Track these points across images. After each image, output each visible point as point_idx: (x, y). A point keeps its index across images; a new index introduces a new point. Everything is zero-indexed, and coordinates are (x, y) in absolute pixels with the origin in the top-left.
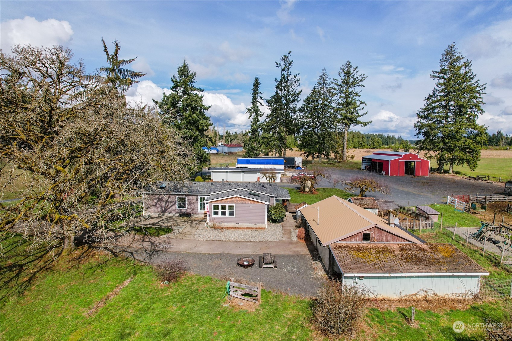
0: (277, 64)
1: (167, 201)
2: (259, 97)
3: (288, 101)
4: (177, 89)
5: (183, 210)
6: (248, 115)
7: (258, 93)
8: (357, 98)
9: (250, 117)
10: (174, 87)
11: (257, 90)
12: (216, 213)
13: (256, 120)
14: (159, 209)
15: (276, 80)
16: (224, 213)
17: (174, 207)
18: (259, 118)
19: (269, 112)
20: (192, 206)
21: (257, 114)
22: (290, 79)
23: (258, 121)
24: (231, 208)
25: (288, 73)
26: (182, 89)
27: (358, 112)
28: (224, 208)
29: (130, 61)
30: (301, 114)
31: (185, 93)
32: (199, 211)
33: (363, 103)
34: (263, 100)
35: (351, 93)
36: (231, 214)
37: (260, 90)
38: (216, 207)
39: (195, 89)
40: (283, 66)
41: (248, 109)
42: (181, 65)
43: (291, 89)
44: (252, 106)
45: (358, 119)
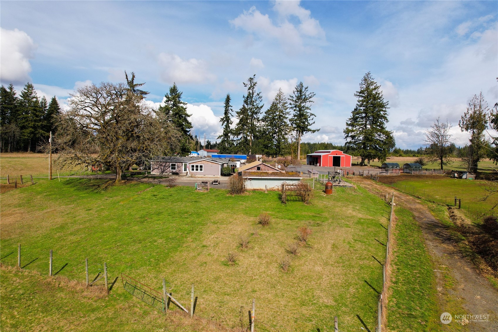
0: (244, 84)
1: (165, 166)
2: (230, 109)
3: (253, 113)
4: (169, 103)
5: (174, 171)
6: (221, 123)
7: (229, 106)
8: (308, 111)
9: (223, 124)
10: (167, 101)
11: (229, 104)
12: (193, 170)
13: (227, 127)
14: (160, 171)
15: (244, 97)
16: (197, 170)
17: (169, 169)
18: (230, 125)
19: (238, 121)
20: (179, 169)
21: (228, 122)
22: (254, 96)
23: (229, 127)
24: (201, 167)
25: (253, 91)
26: (172, 103)
27: (309, 122)
28: (197, 166)
29: (141, 85)
30: (263, 123)
31: (174, 105)
32: (183, 172)
33: (313, 115)
34: (232, 111)
35: (303, 107)
36: (201, 170)
37: (230, 104)
38: (193, 166)
39: (181, 103)
40: (250, 86)
41: (221, 119)
42: (172, 86)
43: (255, 104)
44: (224, 116)
45: (309, 127)
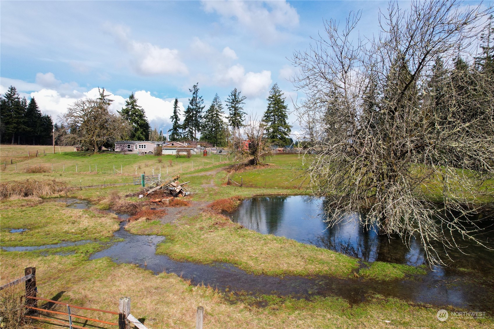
0: (190, 90)
1: (123, 146)
2: (178, 110)
3: (197, 112)
4: (129, 106)
5: (129, 149)
6: (171, 120)
7: (177, 107)
8: (241, 110)
9: (172, 121)
10: (127, 105)
11: (177, 105)
12: (140, 147)
14: (121, 149)
15: (189, 100)
16: (142, 148)
17: (126, 148)
18: (178, 121)
19: (185, 118)
20: (132, 148)
21: (176, 119)
22: (197, 99)
23: (177, 123)
24: (145, 146)
25: (196, 95)
26: (131, 106)
27: (242, 118)
28: (142, 146)
29: (109, 95)
30: (205, 120)
31: (132, 108)
32: (135, 149)
33: (245, 113)
34: (180, 111)
35: (237, 107)
36: (145, 147)
38: (140, 146)
39: (137, 106)
40: (194, 91)
41: (171, 116)
43: (198, 105)
44: (174, 115)
45: (242, 123)
